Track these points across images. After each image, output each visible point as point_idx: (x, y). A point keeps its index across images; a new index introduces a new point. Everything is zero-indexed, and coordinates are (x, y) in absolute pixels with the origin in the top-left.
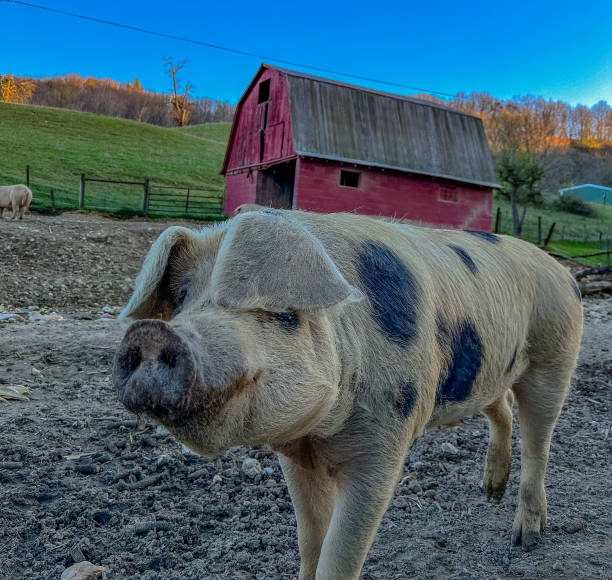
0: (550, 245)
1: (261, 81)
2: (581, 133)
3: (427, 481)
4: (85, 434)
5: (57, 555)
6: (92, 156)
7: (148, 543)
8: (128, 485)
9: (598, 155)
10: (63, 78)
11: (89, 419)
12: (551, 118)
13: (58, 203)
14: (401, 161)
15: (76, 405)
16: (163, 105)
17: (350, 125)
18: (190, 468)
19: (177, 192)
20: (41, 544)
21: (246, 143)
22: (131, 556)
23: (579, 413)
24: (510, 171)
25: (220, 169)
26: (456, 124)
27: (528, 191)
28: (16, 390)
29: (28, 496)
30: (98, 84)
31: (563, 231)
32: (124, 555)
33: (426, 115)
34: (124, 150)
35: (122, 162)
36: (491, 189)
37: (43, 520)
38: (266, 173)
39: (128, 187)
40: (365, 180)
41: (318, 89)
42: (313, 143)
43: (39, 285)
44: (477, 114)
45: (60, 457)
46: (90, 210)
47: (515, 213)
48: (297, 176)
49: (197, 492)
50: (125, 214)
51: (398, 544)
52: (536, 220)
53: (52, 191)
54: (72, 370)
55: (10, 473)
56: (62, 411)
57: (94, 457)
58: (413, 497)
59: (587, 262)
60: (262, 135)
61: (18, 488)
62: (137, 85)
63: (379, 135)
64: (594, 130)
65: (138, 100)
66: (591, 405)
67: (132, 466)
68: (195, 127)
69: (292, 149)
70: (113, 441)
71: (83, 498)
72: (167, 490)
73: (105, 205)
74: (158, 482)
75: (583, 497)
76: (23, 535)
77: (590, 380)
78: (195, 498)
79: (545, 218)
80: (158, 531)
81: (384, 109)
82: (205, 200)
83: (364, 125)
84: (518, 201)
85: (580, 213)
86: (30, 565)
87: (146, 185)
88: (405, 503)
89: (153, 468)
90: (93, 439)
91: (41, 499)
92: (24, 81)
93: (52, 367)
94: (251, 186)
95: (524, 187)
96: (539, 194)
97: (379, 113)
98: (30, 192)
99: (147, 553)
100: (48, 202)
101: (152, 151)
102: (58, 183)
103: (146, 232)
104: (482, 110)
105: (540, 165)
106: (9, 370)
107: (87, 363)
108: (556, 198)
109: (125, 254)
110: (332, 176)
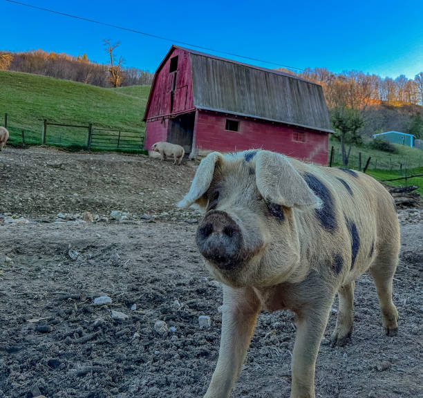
1: (172, 57)
2: (388, 97)
3: (283, 336)
4: (43, 304)
5: (21, 392)
6: (51, 107)
7: (87, 382)
8: (73, 340)
9: (399, 111)
10: (32, 53)
11: (46, 293)
12: (368, 86)
13: (27, 140)
14: (267, 114)
15: (37, 283)
16: (103, 72)
17: (233, 87)
18: (118, 328)
19: (112, 133)
20: (9, 384)
21: (161, 100)
22: (74, 391)
24: (341, 122)
25: (142, 117)
26: (304, 90)
27: (353, 135)
30: (57, 57)
31: (376, 164)
32: (69, 390)
33: (284, 83)
34: (74, 103)
35: (74, 112)
36: (328, 133)
37: (11, 366)
38: (174, 121)
39: (78, 129)
40: (242, 126)
41: (211, 64)
42: (207, 100)
43: (12, 197)
44: (319, 83)
45: (25, 321)
46: (50, 146)
47: (343, 150)
48: (196, 122)
49: (122, 345)
50: (74, 148)
51: (262, 380)
52: (358, 155)
53: (23, 131)
54: (35, 258)
56: (27, 287)
57: (49, 320)
58: (273, 347)
59: (392, 184)
60: (172, 94)
62: (84, 58)
63: (252, 95)
64: (397, 95)
65: (85, 68)
67: (76, 327)
68: (125, 88)
69: (192, 104)
70: (63, 309)
71: (40, 350)
72: (101, 343)
73: (60, 141)
74: (95, 338)
75: (389, 346)
78: (121, 350)
79: (363, 153)
80: (94, 372)
81: (256, 78)
82: (130, 139)
83: (242, 89)
84: (346, 142)
85: (387, 151)
87: (90, 128)
88: (267, 352)
89: (91, 328)
90: (48, 308)
91: (10, 351)
92: (5, 54)
93: (20, 257)
94: (164, 129)
95: (350, 132)
96: (359, 137)
97: (253, 80)
98: (7, 132)
99: (86, 389)
100: (20, 139)
101: (95, 104)
102: (27, 126)
103: (89, 161)
104: (322, 80)
105: (360, 118)
107: (45, 254)
108: (370, 140)
109: (74, 177)
110: (220, 123)
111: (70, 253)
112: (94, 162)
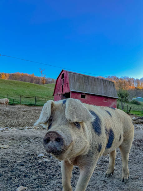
0: (130, 112)
1: (62, 74)
2: (137, 85)
3: (102, 167)
4: (22, 156)
5: (15, 185)
6: (23, 91)
7: (36, 182)
8: (32, 168)
9: (141, 91)
11: (22, 153)
12: (130, 82)
13: (15, 103)
14: (95, 92)
15: (19, 150)
16: (39, 79)
17: (83, 83)
18: (46, 164)
19: (43, 100)
21: (59, 88)
22: (33, 185)
23: (137, 151)
24: (121, 94)
25: (53, 94)
26: (108, 83)
27: (125, 99)
28: (6, 146)
29: (8, 171)
30: (24, 74)
31: (133, 109)
32: (31, 184)
33: (101, 82)
34: (30, 90)
35: (30, 93)
36: (116, 98)
37: (12, 176)
38: (63, 95)
39: (31, 99)
40: (86, 97)
41: (75, 75)
42: (74, 88)
44: (113, 81)
45: (16, 162)
46: (22, 104)
47: (122, 104)
48: (71, 95)
49: (48, 170)
50: (31, 105)
51: (95, 182)
52: (127, 106)
53: (14, 100)
54: (19, 141)
55: (4, 166)
56: (16, 151)
57: (24, 162)
58: (98, 171)
59: (139, 116)
60: (62, 86)
61: (6, 169)
62: (33, 75)
64: (140, 84)
65: (33, 78)
66: (140, 149)
67: (33, 164)
68: (47, 84)
69: (69, 89)
70: (28, 158)
71: (21, 171)
72: (41, 169)
73: (26, 103)
74: (39, 167)
75: (138, 171)
76: (8, 180)
77: (140, 143)
78: (47, 171)
79: (129, 105)
80: (39, 179)
83: (86, 84)
84: (123, 101)
85: (137, 104)
86: (9, 187)
88: (96, 172)
89: (37, 164)
90: (23, 158)
91: (12, 172)
93: (14, 141)
95: (124, 98)
96: (127, 100)
97: (90, 81)
98: (8, 100)
99: (36, 184)
100: (12, 102)
101: (37, 90)
102: (15, 98)
103: (36, 109)
105: (128, 93)
106: (4, 142)
107: (22, 140)
108: (131, 101)
109: (31, 115)
110: (79, 96)
111: (30, 140)
112: (37, 109)
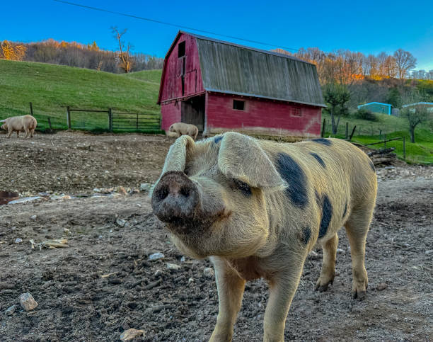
0: (353, 139)
1: (179, 43)
2: (371, 72)
5: (113, 327)
6: (72, 94)
7: (162, 316)
8: (142, 288)
9: (380, 85)
10: (44, 42)
11: (108, 254)
13: (53, 126)
14: (269, 93)
15: (98, 247)
16: (113, 59)
17: (238, 70)
18: (174, 276)
19: (129, 116)
20: (103, 323)
21: (172, 84)
22: (155, 323)
23: (378, 231)
24: (331, 97)
25: (156, 101)
27: (341, 108)
28: (61, 242)
29: (85, 299)
30: (68, 45)
31: (360, 131)
32: (151, 323)
33: (283, 64)
34: (92, 90)
35: (92, 98)
36: (321, 107)
37: (99, 311)
38: (186, 103)
39: (98, 114)
40: (248, 106)
41: (216, 47)
42: (215, 83)
43: (51, 178)
44: (311, 61)
45: (98, 277)
46: (75, 130)
47: (333, 121)
48: (207, 104)
49: (182, 288)
50: (98, 131)
52: (345, 125)
53: (49, 118)
54: (88, 228)
55: (71, 288)
56: (91, 251)
57: (118, 275)
59: (373, 147)
60: (183, 78)
61: (78, 295)
62: (94, 46)
63: (255, 77)
64: (378, 69)
65: (96, 56)
66: (383, 226)
67: (141, 278)
68: (136, 73)
69: (202, 87)
71: (118, 297)
72: (164, 288)
73: (85, 126)
74: (158, 285)
75: (385, 273)
76: (90, 319)
77: (381, 213)
78: (182, 291)
79: (349, 123)
80: (166, 309)
81: (258, 60)
82: (148, 121)
83: (246, 71)
84: (336, 115)
85: (369, 119)
86: (99, 334)
87: (109, 112)
89: (153, 278)
90: (113, 265)
91: (94, 300)
92: (18, 45)
93: (75, 227)
94: (178, 112)
95: (339, 106)
96: (347, 109)
97: (255, 62)
98: (35, 119)
99: (163, 321)
100: (47, 126)
101: (110, 90)
102: (51, 113)
103: (114, 142)
104: (314, 59)
105: (348, 92)
106: (49, 230)
107: (96, 223)
108: (356, 111)
109: (103, 157)
110: (228, 103)
111: (118, 222)
112: (118, 143)
